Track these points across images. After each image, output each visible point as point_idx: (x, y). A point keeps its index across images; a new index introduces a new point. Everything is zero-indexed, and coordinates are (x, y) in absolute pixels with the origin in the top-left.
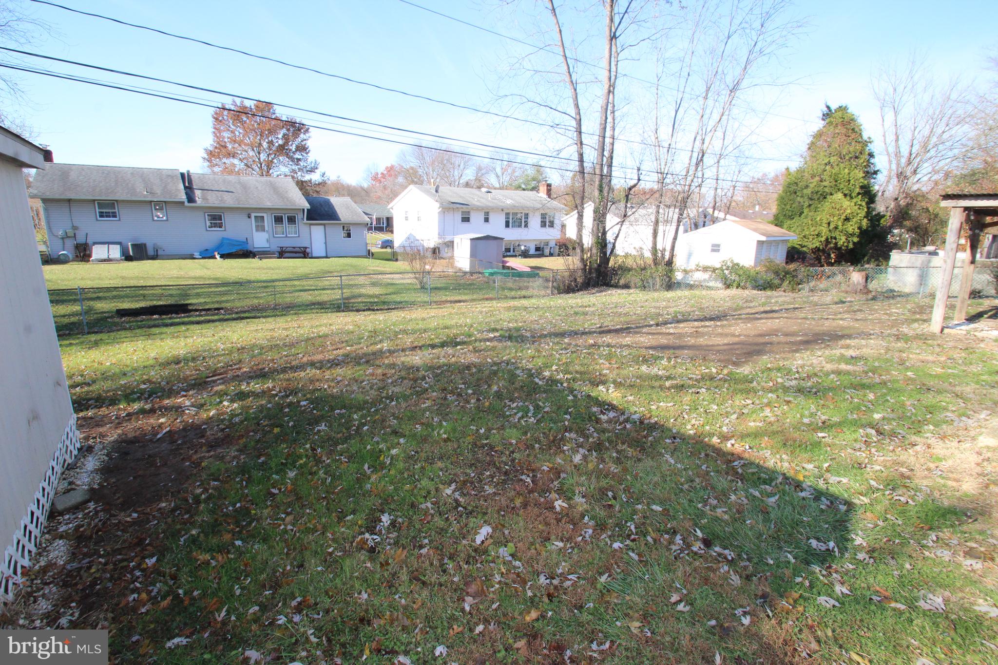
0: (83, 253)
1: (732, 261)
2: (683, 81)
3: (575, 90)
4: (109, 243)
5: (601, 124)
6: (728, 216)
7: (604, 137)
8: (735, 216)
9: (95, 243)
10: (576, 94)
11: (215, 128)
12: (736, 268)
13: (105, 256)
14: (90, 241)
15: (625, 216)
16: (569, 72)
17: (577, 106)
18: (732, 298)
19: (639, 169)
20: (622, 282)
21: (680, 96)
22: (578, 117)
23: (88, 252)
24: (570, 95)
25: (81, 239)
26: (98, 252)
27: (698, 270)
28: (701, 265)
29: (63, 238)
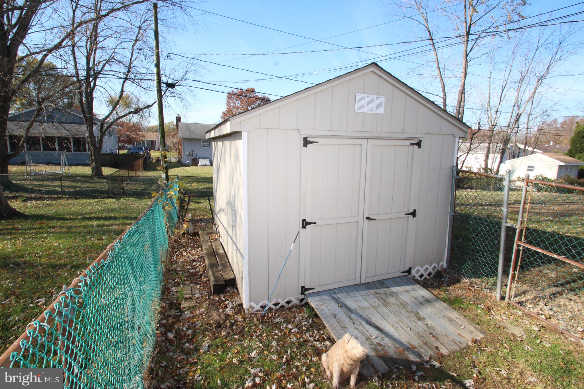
0: (195, 162)
1: (542, 176)
2: (507, 74)
3: (444, 83)
4: (205, 158)
5: (458, 101)
6: (535, 150)
7: (460, 107)
8: (540, 150)
9: (199, 158)
10: (444, 85)
11: (227, 102)
12: (544, 179)
13: (204, 164)
14: (198, 157)
15: (470, 149)
16: (441, 74)
17: (444, 91)
18: (544, 196)
19: (479, 123)
20: (466, 186)
21: (505, 83)
22: (444, 97)
23: (197, 162)
24: (441, 86)
25: (194, 156)
26: (201, 162)
27: (519, 180)
28: (521, 177)
29: (188, 156)
